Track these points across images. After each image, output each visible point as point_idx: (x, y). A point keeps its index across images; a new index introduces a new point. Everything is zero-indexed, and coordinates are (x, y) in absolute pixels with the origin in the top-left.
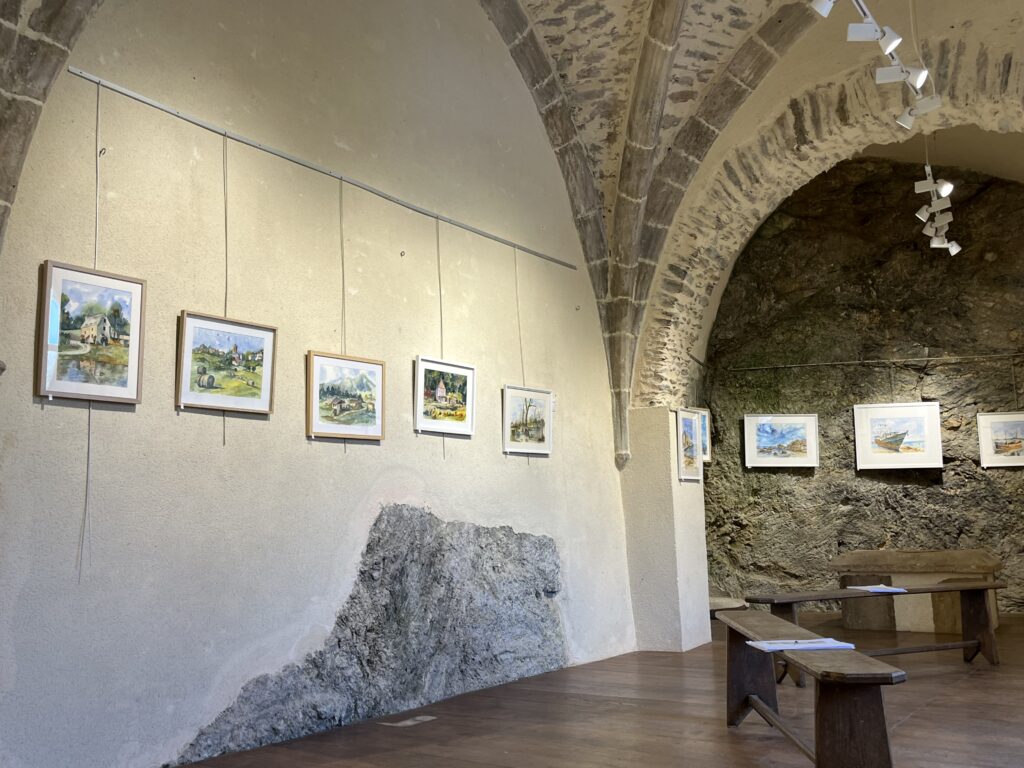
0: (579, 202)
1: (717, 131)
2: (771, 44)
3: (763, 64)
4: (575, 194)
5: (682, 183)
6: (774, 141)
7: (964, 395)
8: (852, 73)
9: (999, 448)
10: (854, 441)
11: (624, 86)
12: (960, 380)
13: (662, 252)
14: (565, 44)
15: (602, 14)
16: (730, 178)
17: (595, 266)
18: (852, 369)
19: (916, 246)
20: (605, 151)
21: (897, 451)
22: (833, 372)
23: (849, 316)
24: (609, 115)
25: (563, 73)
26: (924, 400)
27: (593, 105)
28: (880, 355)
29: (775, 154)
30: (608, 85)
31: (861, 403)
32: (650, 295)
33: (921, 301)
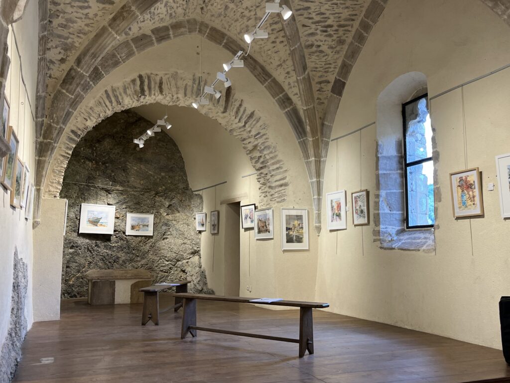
0: (40, 87)
1: (105, 75)
2: (136, 48)
3: (130, 54)
4: (40, 82)
5: (85, 93)
6: (130, 89)
7: (122, 204)
8: (166, 74)
9: (133, 228)
10: (79, 220)
11: (80, 40)
12: (122, 197)
13: (69, 123)
14: (59, 8)
15: (86, 4)
16: (107, 98)
17: (39, 121)
18: (82, 187)
19: (114, 137)
20: (57, 65)
21: (97, 225)
22: (75, 187)
23: (84, 162)
24: (66, 50)
25: (51, 20)
26: (108, 204)
27: (59, 41)
28: (94, 182)
29: (130, 95)
30: (72, 36)
31: (84, 203)
32: (59, 143)
33: (112, 162)
